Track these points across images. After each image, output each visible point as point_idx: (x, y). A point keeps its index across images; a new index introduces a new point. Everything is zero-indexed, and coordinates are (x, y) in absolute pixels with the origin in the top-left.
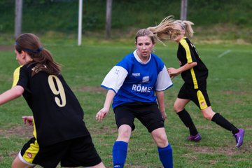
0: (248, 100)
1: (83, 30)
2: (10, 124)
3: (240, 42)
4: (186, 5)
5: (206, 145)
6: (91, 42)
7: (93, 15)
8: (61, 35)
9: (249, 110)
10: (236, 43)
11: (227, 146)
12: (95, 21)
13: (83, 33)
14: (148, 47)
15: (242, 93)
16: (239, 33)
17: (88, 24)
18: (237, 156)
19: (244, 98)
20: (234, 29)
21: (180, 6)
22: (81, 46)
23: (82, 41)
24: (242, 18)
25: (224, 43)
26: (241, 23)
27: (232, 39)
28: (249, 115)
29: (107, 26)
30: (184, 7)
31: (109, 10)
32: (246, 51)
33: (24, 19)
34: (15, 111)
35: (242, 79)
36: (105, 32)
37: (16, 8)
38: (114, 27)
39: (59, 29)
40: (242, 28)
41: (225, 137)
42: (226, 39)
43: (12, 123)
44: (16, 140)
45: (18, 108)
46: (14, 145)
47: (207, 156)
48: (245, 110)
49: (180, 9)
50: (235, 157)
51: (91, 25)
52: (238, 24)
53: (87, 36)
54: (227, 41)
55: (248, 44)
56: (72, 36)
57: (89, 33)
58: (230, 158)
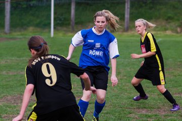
0: (175, 74)
1: (54, 25)
2: (2, 95)
3: (169, 32)
4: (129, 6)
5: (145, 108)
6: (60, 35)
7: (62, 15)
8: (39, 29)
9: (176, 82)
10: (166, 34)
11: (160, 108)
12: (63, 19)
13: (54, 28)
14: (103, 24)
15: (171, 69)
16: (168, 26)
17: (58, 21)
18: (168, 115)
19: (172, 73)
20: (164, 23)
21: (125, 7)
22: (53, 38)
23: (54, 34)
24: (170, 15)
25: (157, 34)
26: (169, 19)
27: (162, 31)
28: (176, 85)
29: (71, 23)
30: (128, 8)
31: (73, 11)
32: (173, 39)
33: (11, 19)
34: (6, 85)
35: (170, 60)
36: (70, 27)
37: (6, 10)
38: (77, 23)
39: (37, 25)
40: (169, 22)
41: (159, 101)
42: (158, 31)
43: (4, 94)
44: (7, 106)
45: (8, 83)
46: (6, 110)
47: (146, 115)
48: (173, 82)
49: (124, 10)
50: (166, 116)
51: (60, 22)
52: (167, 20)
53: (58, 30)
54: (159, 32)
55: (174, 34)
56: (47, 30)
57: (59, 28)
58: (163, 117)
